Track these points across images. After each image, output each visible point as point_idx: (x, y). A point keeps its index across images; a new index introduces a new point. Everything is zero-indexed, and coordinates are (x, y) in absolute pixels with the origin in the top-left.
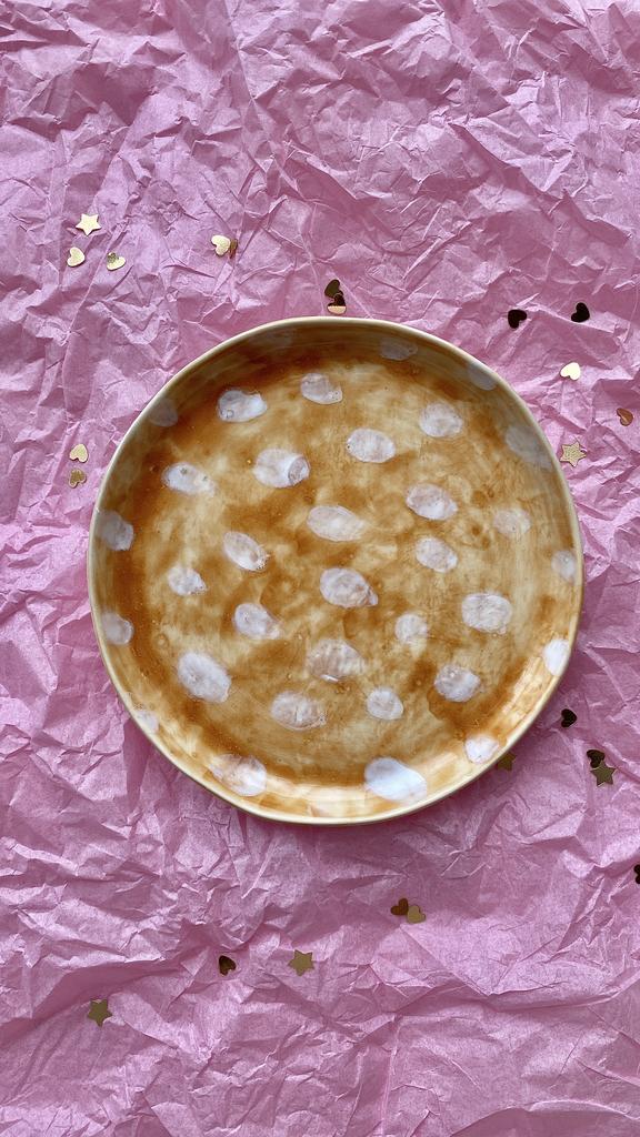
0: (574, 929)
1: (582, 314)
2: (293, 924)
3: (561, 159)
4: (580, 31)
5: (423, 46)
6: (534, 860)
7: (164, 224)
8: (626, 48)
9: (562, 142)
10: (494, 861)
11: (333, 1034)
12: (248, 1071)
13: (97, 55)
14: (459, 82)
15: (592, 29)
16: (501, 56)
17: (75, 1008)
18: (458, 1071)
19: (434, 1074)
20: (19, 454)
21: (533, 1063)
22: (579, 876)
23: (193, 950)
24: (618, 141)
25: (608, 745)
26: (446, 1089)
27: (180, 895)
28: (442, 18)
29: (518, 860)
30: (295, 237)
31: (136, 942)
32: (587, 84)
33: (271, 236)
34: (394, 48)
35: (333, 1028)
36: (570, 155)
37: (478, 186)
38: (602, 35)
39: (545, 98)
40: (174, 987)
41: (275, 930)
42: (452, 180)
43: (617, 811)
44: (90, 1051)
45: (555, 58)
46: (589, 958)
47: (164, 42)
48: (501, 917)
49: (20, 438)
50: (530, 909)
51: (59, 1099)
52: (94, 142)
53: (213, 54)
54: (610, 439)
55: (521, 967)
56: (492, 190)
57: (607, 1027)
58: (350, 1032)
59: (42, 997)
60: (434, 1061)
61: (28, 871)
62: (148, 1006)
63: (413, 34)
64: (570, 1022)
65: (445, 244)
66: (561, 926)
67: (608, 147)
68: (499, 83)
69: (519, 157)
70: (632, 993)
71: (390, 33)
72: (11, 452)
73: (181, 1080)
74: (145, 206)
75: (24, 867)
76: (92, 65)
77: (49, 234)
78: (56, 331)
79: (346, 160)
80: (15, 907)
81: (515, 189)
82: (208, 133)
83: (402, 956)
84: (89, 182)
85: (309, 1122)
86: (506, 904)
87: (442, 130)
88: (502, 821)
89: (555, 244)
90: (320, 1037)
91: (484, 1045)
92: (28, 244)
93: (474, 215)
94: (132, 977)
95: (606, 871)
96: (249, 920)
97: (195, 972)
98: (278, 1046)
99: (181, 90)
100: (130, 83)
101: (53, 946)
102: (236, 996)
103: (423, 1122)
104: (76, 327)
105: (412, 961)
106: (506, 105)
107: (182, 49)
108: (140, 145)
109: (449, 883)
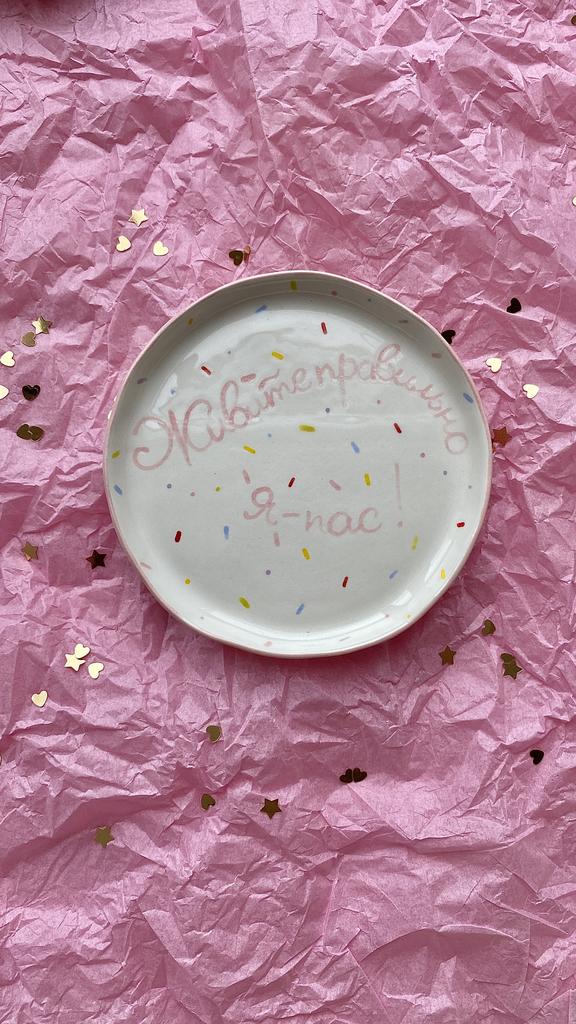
0: (482, 793)
1: (515, 306)
2: (262, 774)
3: (502, 188)
4: (519, 94)
5: (398, 100)
6: (455, 738)
7: (195, 225)
8: (555, 108)
9: (503, 175)
10: (423, 736)
11: (289, 863)
12: (221, 887)
13: (149, 90)
14: (425, 127)
15: (529, 93)
16: (458, 109)
17: (87, 832)
18: (385, 899)
19: (366, 901)
20: (69, 394)
21: (444, 894)
22: (488, 750)
23: (184, 789)
24: (546, 178)
25: (516, 649)
26: (374, 913)
27: (177, 743)
28: (414, 79)
29: (441, 736)
30: (294, 243)
31: (138, 780)
32: (522, 134)
33: (276, 241)
34: (376, 100)
35: (289, 859)
36: (510, 185)
37: (438, 207)
38: (536, 97)
39: (491, 143)
40: (166, 819)
41: (249, 778)
42: (417, 202)
43: (522, 702)
44: (96, 866)
45: (500, 113)
46: (492, 815)
47: (200, 83)
48: (426, 780)
49: (71, 382)
50: (449, 776)
51: (69, 904)
52: (142, 155)
53: (238, 97)
54: (532, 408)
55: (439, 821)
56: (449, 210)
57: (503, 869)
58: (302, 863)
59: (62, 820)
60: (367, 890)
61: (56, 720)
62: (144, 834)
63: (391, 90)
64: (474, 864)
65: (411, 250)
66: (472, 789)
67: (538, 181)
68: (455, 129)
69: (469, 185)
70: (525, 844)
71: (374, 90)
72: (63, 392)
73: (167, 892)
74: (181, 210)
75: (53, 718)
76: (144, 96)
77: (103, 223)
78: (105, 300)
79: (336, 185)
80: (43, 749)
81: (467, 209)
82: (233, 158)
83: (347, 806)
84: (137, 186)
85: (266, 932)
86: (431, 771)
87: (411, 164)
88: (431, 705)
89: (497, 252)
90: (279, 865)
91: (407, 879)
92: (86, 231)
93: (435, 229)
94: (132, 809)
95: (509, 748)
96: (228, 768)
97: (183, 807)
98: (245, 870)
99: (213, 122)
100: (173, 112)
101: (73, 781)
102: (215, 829)
103: (355, 938)
104: (122, 298)
105: (356, 811)
106: (462, 146)
107: (215, 89)
108: (178, 161)
109: (387, 751)
